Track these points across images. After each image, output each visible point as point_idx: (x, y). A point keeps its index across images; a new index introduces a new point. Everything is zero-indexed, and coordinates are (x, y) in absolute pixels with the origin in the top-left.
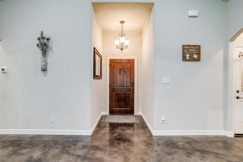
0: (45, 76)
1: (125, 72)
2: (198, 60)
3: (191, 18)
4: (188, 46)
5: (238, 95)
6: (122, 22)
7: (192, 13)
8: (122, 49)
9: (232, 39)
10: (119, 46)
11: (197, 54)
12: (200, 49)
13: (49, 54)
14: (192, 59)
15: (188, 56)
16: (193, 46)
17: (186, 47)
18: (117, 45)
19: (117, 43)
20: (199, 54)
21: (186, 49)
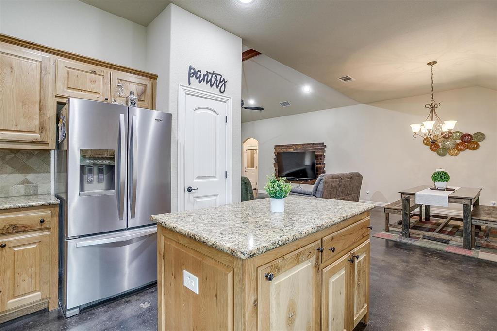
5: (246, 170)
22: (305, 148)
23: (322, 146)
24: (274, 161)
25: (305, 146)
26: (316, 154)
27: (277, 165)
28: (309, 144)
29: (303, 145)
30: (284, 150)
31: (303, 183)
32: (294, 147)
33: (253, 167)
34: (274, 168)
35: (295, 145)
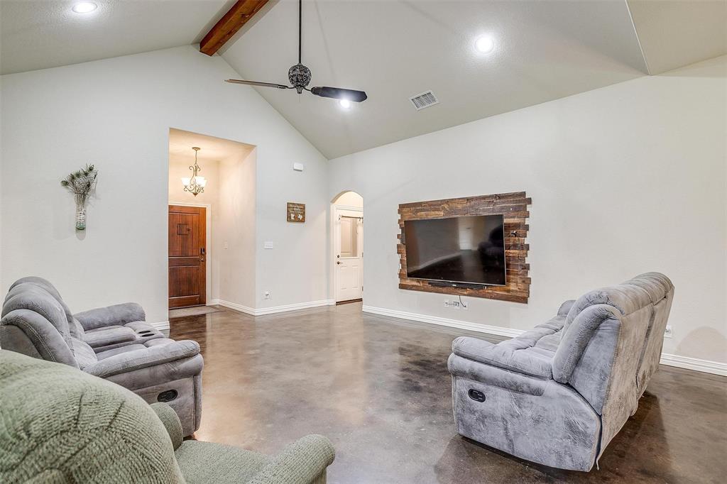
0: (81, 239)
1: (189, 230)
2: (303, 221)
3: (296, 172)
4: (294, 204)
5: (338, 260)
6: (196, 149)
7: (297, 166)
8: (195, 194)
9: (333, 201)
10: (188, 187)
11: (301, 214)
12: (304, 208)
13: (90, 201)
14: (297, 220)
15: (292, 216)
16: (298, 204)
17: (291, 206)
18: (186, 184)
19: (186, 181)
20: (303, 214)
21: (290, 207)
22: (472, 207)
23: (520, 201)
24: (399, 242)
25: (473, 203)
26: (505, 221)
27: (404, 250)
28: (484, 198)
29: (468, 199)
30: (423, 215)
31: (469, 295)
32: (446, 206)
33: (354, 253)
34: (398, 257)
35: (447, 201)
